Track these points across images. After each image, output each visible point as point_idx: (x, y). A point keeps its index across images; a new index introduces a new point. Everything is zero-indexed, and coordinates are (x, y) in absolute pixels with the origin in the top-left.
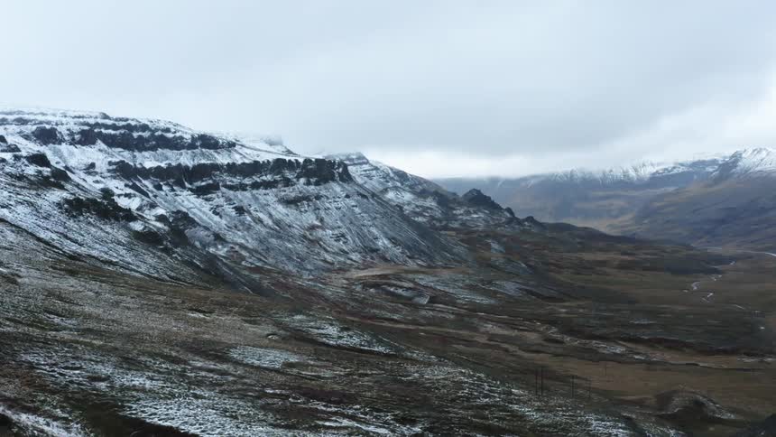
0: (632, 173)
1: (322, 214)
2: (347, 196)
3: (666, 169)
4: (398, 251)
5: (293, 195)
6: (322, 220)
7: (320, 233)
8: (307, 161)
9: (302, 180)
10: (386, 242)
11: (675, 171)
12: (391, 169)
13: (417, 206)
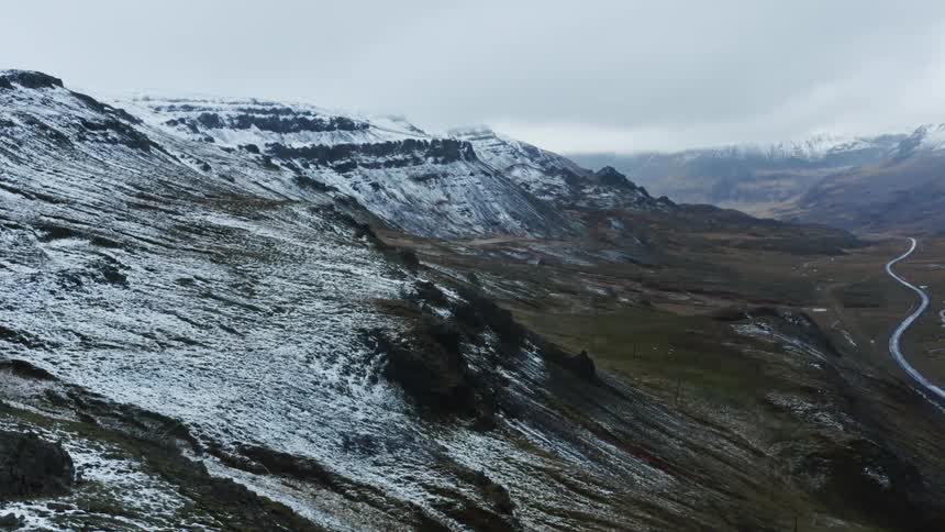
0: (806, 150)
1: (449, 190)
2: (472, 174)
3: (845, 145)
4: (517, 224)
5: (422, 173)
6: (448, 196)
7: (446, 207)
8: (435, 142)
9: (431, 159)
10: (507, 216)
11: (856, 147)
12: (521, 144)
13: (544, 185)
